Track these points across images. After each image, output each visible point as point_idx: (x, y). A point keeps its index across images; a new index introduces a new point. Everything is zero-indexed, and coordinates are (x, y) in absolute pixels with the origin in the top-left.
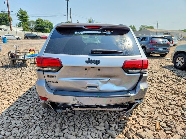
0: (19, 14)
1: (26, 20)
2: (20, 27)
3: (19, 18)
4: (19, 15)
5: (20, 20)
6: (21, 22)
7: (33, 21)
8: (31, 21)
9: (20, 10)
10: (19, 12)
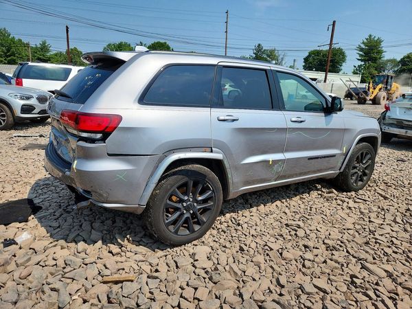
0: (364, 47)
1: (374, 60)
2: (357, 74)
3: (361, 55)
4: (361, 50)
5: (362, 60)
6: (363, 63)
7: (393, 61)
8: (388, 61)
9: (367, 39)
10: (363, 43)
